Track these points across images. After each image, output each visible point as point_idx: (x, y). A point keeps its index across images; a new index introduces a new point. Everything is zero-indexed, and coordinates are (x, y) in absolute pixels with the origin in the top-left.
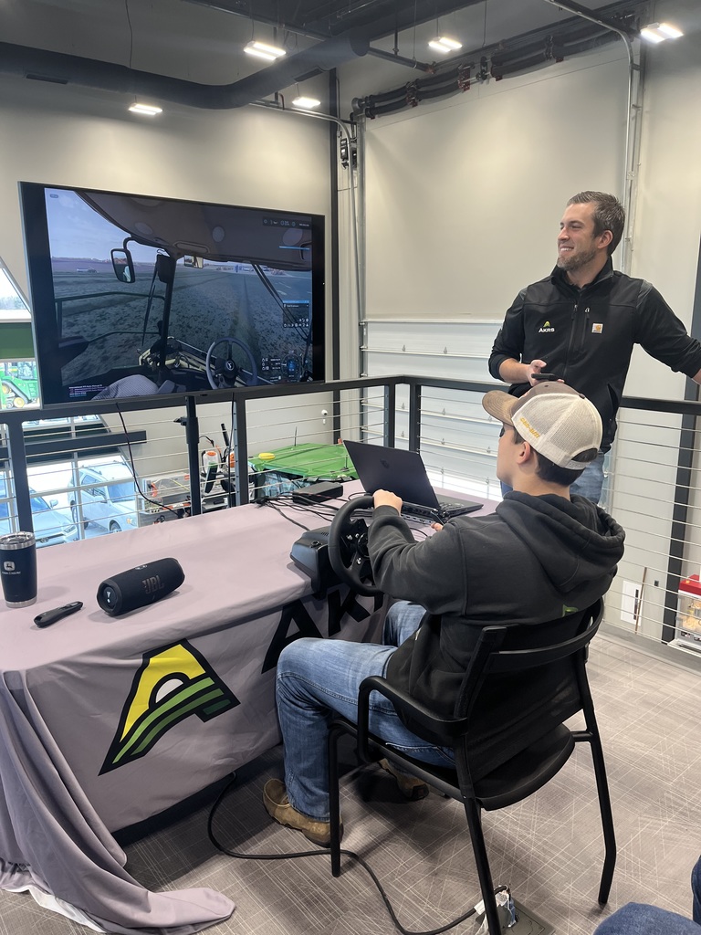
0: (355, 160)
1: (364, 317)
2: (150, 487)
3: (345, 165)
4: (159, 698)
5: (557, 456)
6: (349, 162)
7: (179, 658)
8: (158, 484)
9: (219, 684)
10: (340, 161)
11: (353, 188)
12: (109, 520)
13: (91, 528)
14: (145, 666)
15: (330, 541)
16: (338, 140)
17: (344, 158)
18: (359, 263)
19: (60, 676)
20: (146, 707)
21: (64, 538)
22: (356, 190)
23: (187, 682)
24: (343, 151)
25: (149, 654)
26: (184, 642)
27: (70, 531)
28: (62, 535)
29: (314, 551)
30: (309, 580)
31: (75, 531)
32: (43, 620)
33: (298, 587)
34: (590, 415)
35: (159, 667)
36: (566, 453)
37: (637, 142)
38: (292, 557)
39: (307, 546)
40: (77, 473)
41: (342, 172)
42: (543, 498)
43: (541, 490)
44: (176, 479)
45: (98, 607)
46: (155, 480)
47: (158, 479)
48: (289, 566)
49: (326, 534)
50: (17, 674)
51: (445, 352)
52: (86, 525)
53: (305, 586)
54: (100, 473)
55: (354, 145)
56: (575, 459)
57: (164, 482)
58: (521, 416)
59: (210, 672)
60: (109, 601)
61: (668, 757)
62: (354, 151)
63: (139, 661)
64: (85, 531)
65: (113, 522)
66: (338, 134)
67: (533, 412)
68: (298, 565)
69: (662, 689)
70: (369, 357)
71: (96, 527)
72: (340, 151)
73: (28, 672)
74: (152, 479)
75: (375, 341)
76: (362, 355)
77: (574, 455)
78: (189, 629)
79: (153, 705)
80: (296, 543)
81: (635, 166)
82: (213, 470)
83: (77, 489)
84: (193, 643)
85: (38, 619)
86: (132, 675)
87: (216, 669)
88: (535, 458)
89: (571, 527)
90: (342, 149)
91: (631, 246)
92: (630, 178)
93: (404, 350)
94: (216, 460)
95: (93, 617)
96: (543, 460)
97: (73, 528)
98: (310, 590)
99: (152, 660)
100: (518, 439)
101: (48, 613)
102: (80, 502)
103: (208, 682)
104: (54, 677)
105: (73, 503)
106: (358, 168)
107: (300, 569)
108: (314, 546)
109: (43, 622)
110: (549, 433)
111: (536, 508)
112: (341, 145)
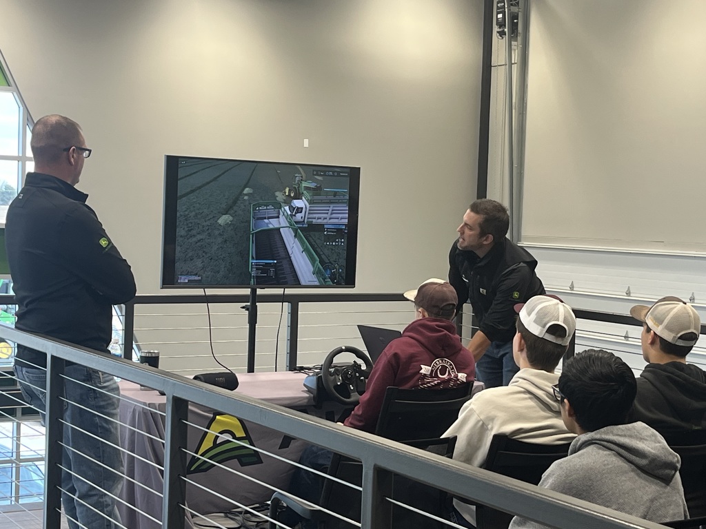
0: (516, 29)
3: (502, 34)
5: (669, 337)
6: (506, 30)
10: (496, 29)
11: (511, 64)
17: (501, 25)
18: (515, 165)
22: (515, 68)
24: (500, 16)
34: (688, 313)
36: (674, 335)
38: (305, 385)
41: (499, 45)
42: (667, 364)
43: (665, 360)
55: (514, 9)
56: (680, 338)
58: (650, 316)
62: (514, 17)
63: (211, 416)
67: (655, 313)
72: (496, 16)
77: (679, 335)
87: (252, 437)
88: (658, 341)
89: (685, 380)
90: (498, 13)
96: (662, 340)
100: (649, 330)
106: (519, 38)
110: (663, 324)
111: (665, 370)
112: (498, 8)
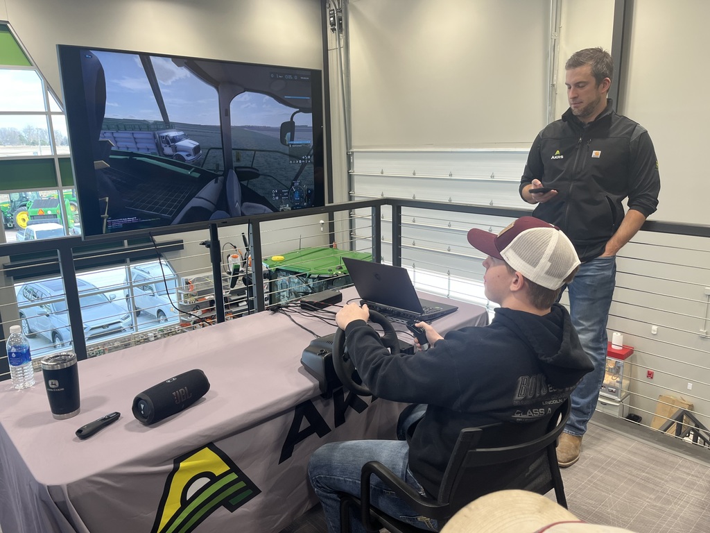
0: (341, 26)
1: (351, 148)
2: (187, 283)
3: (333, 30)
4: (189, 495)
6: (336, 27)
7: (207, 459)
8: (193, 281)
9: (242, 477)
10: (329, 27)
11: (340, 48)
12: (157, 309)
13: (142, 315)
14: (176, 469)
15: (333, 348)
16: (328, 11)
17: (333, 24)
18: (346, 106)
19: (99, 486)
20: (179, 505)
21: (121, 325)
22: (342, 49)
23: (214, 479)
24: (332, 19)
25: (178, 460)
26: (211, 445)
27: (126, 318)
28: (120, 322)
29: (321, 358)
30: (317, 382)
31: (130, 319)
32: (84, 432)
33: (309, 390)
35: (188, 469)
37: (559, 9)
38: (302, 362)
39: (315, 354)
40: (129, 273)
41: (331, 36)
44: (208, 277)
45: (133, 417)
46: (191, 278)
47: (194, 277)
48: (300, 370)
49: (330, 342)
50: (59, 488)
51: (414, 174)
52: (138, 314)
53: (314, 388)
54: (149, 273)
55: (340, 14)
57: (198, 279)
59: (234, 468)
60: (142, 412)
61: (615, 512)
62: (340, 19)
63: (171, 466)
64: (137, 318)
65: (159, 311)
66: (327, 6)
68: (307, 369)
69: (604, 452)
70: (356, 179)
71: (147, 315)
72: (330, 19)
73: (69, 486)
74: (188, 277)
75: (360, 166)
76: (350, 178)
78: (214, 434)
79: (185, 503)
80: (306, 350)
81: (557, 28)
82: (236, 270)
83: (131, 287)
84: (217, 445)
85: (79, 432)
86: (164, 479)
87: (240, 465)
90: (330, 17)
91: (556, 90)
92: (553, 37)
93: (382, 173)
94: (239, 262)
95: (129, 427)
97: (128, 317)
98: (319, 392)
99: (182, 465)
101: (88, 426)
102: (132, 295)
103: (233, 476)
104: (92, 488)
105: (127, 296)
106: (343, 32)
107: (309, 373)
108: (321, 354)
109: (84, 434)
112: (330, 14)
